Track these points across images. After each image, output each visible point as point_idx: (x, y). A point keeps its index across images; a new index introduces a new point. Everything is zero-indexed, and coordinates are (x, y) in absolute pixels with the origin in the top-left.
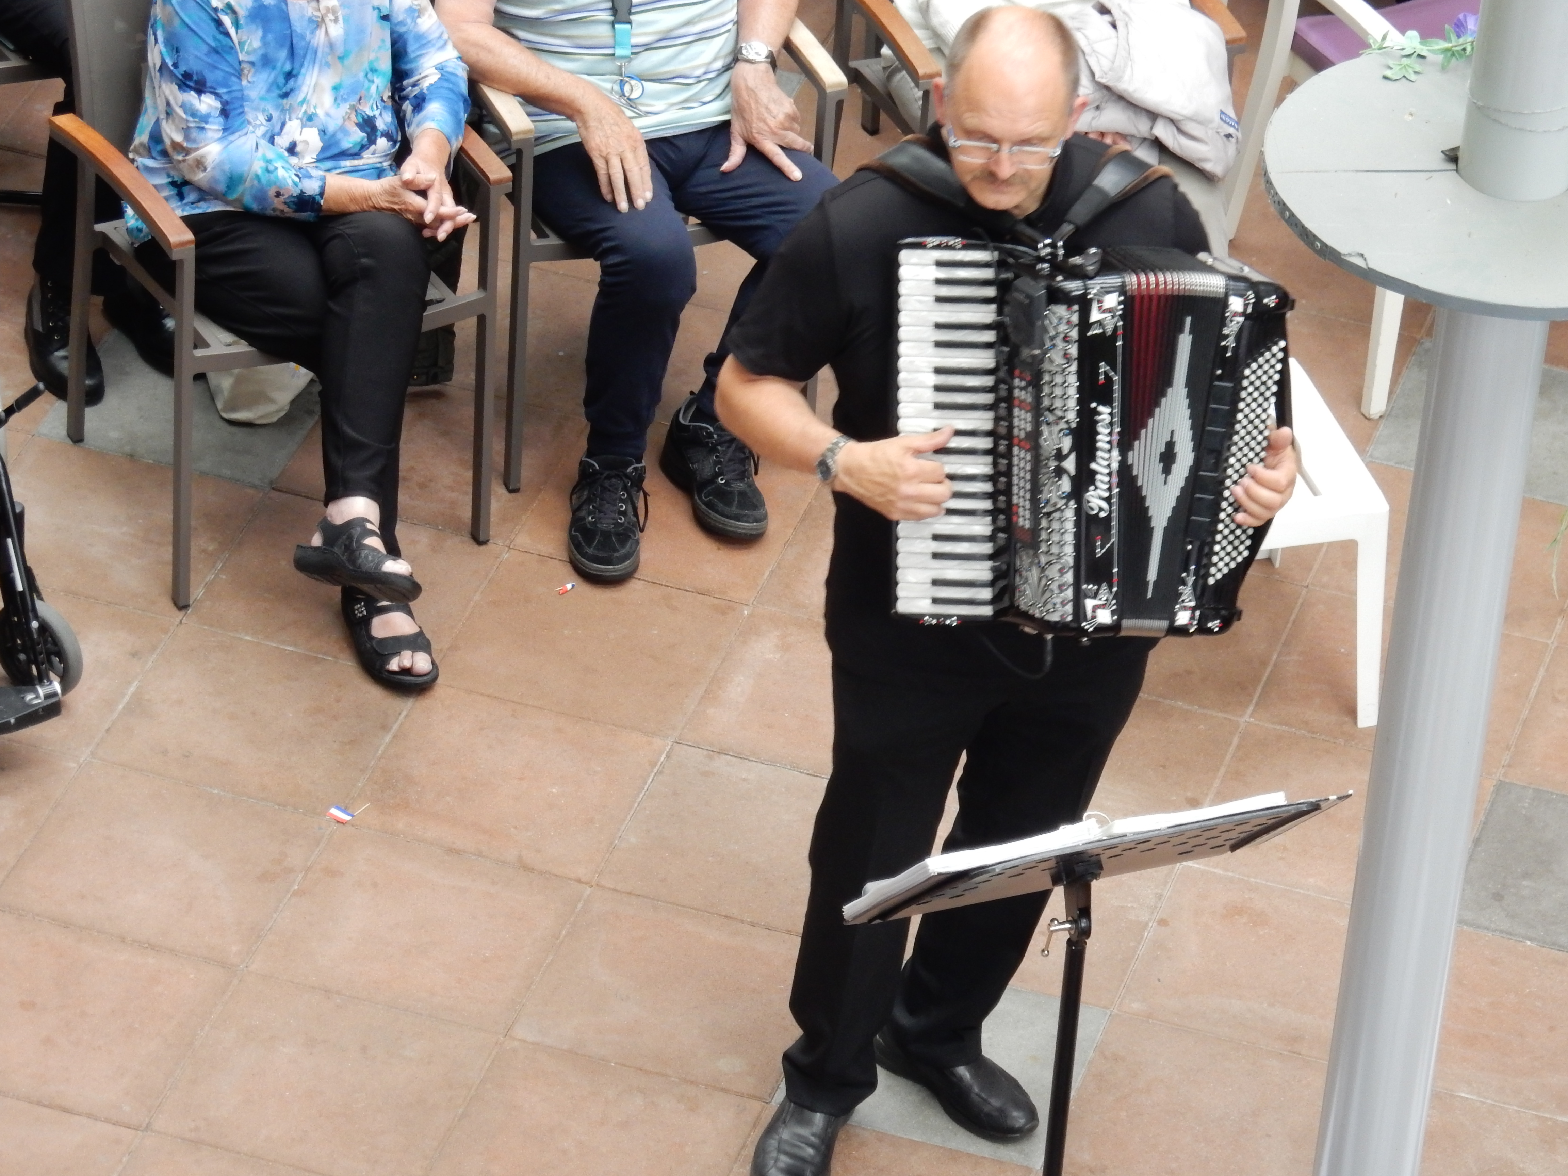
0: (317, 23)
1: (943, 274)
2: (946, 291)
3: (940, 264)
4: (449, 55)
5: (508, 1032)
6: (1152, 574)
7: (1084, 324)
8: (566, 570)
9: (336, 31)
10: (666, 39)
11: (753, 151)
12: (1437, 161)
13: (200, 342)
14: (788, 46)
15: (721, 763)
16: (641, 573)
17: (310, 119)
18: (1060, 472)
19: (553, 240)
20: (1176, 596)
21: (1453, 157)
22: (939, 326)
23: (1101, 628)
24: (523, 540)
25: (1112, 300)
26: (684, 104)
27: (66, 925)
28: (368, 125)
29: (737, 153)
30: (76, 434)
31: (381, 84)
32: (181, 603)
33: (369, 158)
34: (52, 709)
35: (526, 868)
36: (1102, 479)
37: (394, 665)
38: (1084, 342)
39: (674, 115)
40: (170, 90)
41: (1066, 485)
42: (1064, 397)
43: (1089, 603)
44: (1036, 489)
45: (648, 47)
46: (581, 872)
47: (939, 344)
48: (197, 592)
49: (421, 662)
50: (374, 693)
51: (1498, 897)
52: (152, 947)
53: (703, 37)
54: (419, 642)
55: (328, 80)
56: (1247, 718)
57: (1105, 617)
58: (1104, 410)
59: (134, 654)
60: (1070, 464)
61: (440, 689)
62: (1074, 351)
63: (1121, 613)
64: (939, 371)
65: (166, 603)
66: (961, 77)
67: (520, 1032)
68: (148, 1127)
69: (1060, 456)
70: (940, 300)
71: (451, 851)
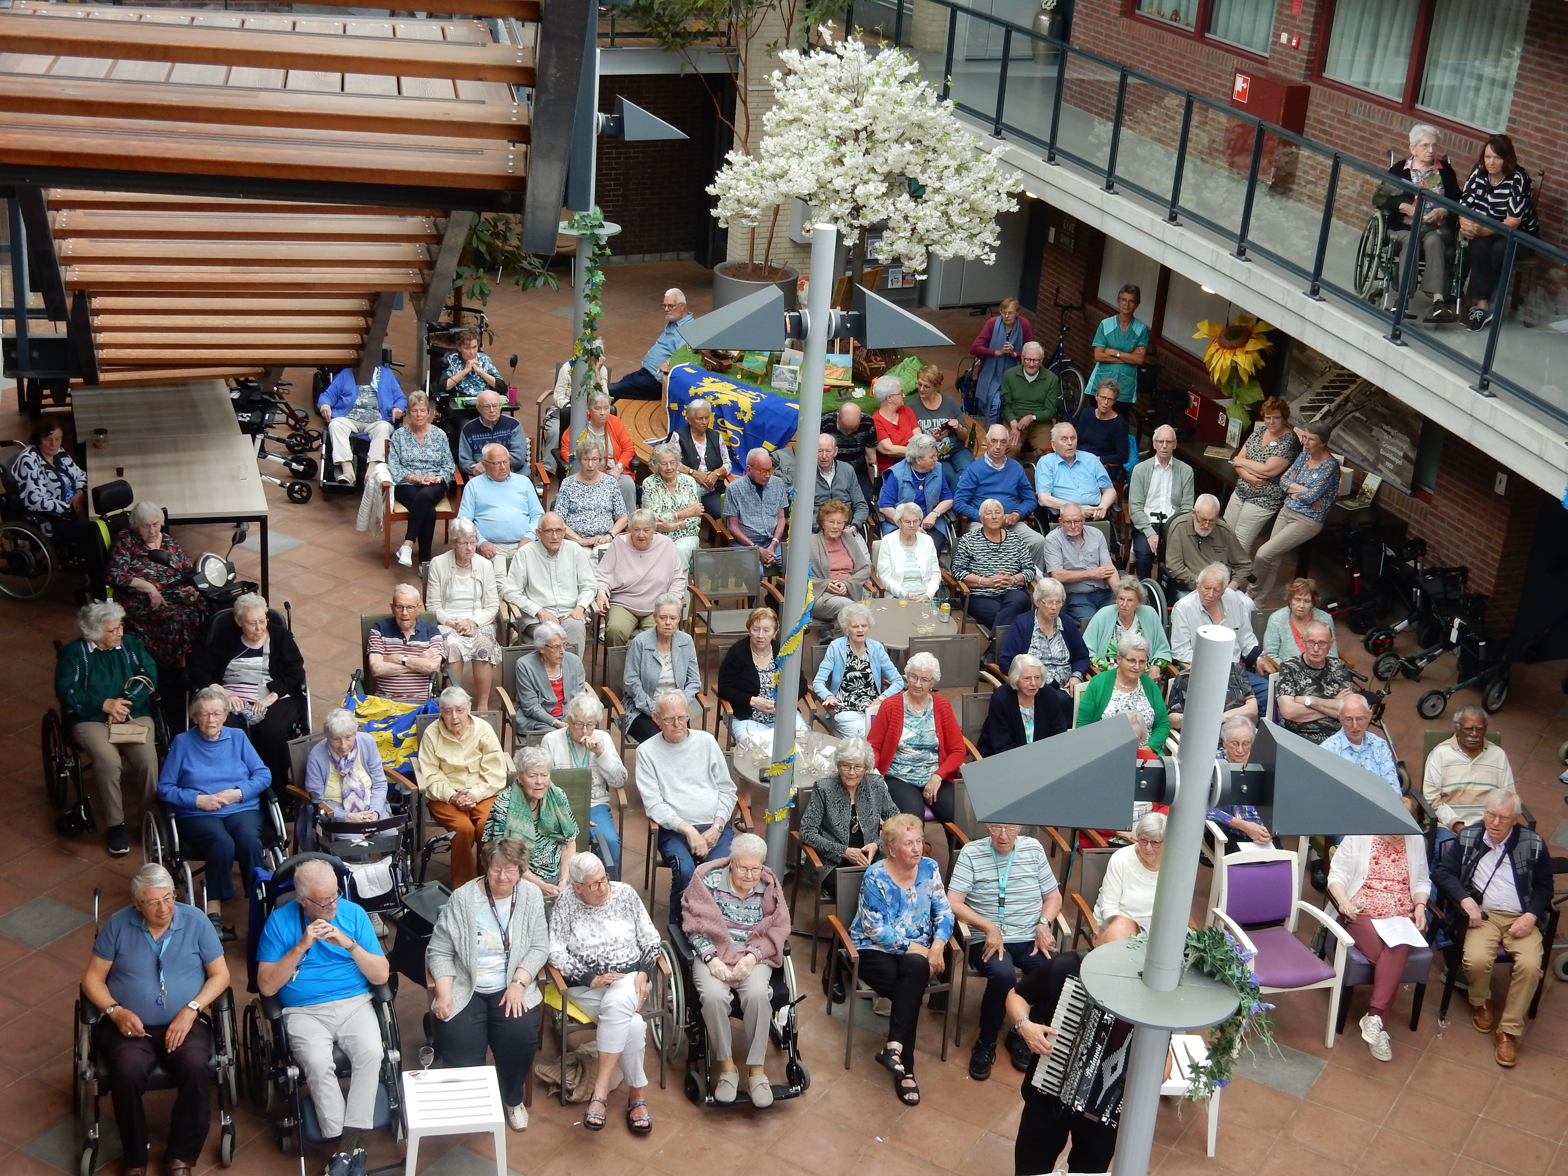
0: (909, 897)
4: (949, 912)
6: (1098, 1102)
7: (1102, 1018)
8: (966, 1072)
9: (915, 900)
10: (1016, 913)
11: (1040, 951)
12: (1136, 975)
13: (858, 988)
14: (1056, 921)
15: (1002, 1140)
16: (992, 1076)
17: (903, 925)
19: (975, 970)
20: (1104, 1112)
21: (1141, 974)
24: (957, 1062)
26: (1020, 934)
27: (787, 1162)
28: (921, 930)
29: (1035, 951)
30: (829, 1012)
31: (927, 917)
32: (847, 1068)
33: (919, 939)
34: (796, 1095)
35: (932, 1164)
37: (906, 1097)
38: (1100, 1023)
39: (1017, 936)
40: (866, 912)
42: (1089, 1037)
45: (1010, 915)
46: (950, 1168)
48: (853, 1065)
49: (915, 1097)
50: (900, 1102)
53: (1027, 914)
54: (915, 1090)
55: (911, 914)
56: (1172, 1148)
58: (1100, 1046)
59: (829, 1081)
60: (1084, 1058)
61: (920, 1105)
62: (1096, 1025)
65: (843, 1067)
66: (1104, 934)
71: (911, 1156)
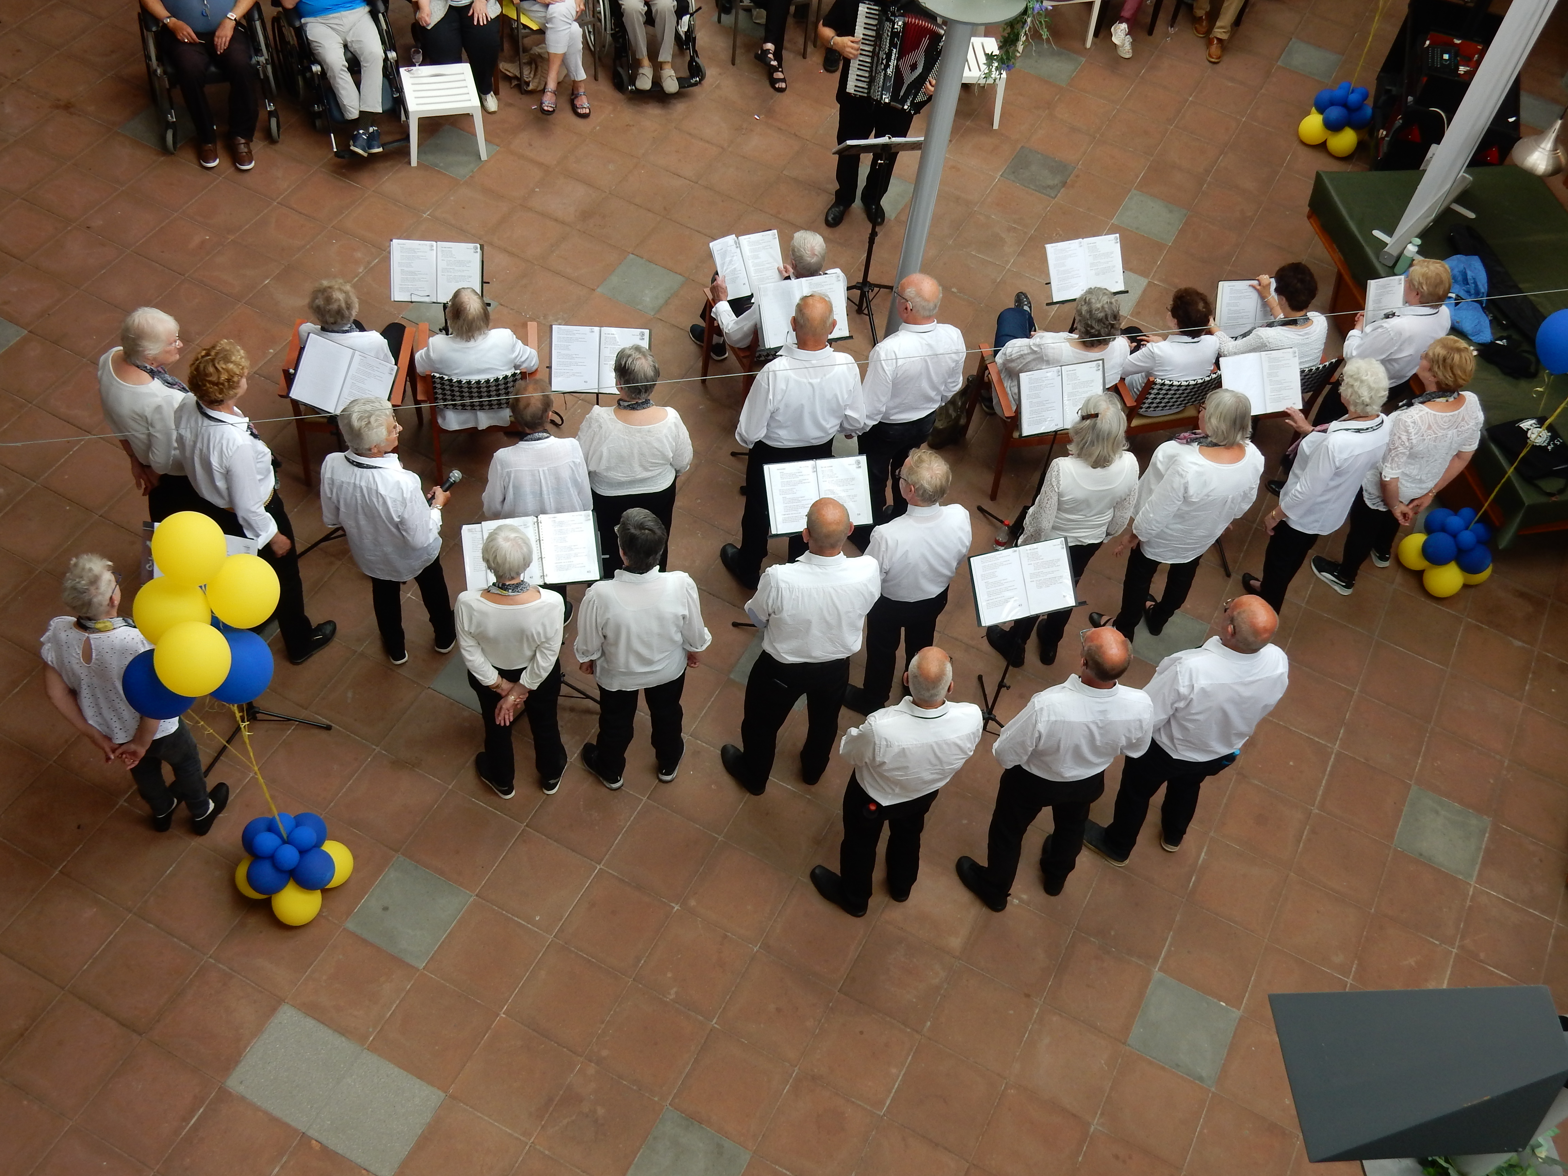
1: (868, 11)
2: (868, 15)
3: (868, 8)
5: (782, 172)
6: (901, 94)
7: (893, 28)
8: (822, 67)
18: (882, 63)
22: (865, 23)
23: (885, 103)
24: (814, 59)
25: (900, 23)
27: (690, 134)
30: (719, 21)
32: (733, 64)
34: (696, 84)
35: (795, 135)
36: (891, 67)
37: (777, 86)
38: (893, 32)
41: (883, 67)
42: (886, 45)
43: (884, 96)
44: (876, 67)
46: (807, 138)
47: (865, 28)
48: (737, 61)
49: (783, 85)
50: (772, 90)
51: (1014, 173)
52: (708, 142)
54: (783, 80)
56: (968, 123)
57: (887, 101)
58: (895, 50)
59: (720, 74)
60: (884, 62)
61: (787, 92)
62: (889, 34)
63: (891, 101)
64: (864, 34)
65: (730, 63)
67: (784, 172)
68: (697, 183)
69: (883, 59)
70: (866, 17)
71: (780, 129)
